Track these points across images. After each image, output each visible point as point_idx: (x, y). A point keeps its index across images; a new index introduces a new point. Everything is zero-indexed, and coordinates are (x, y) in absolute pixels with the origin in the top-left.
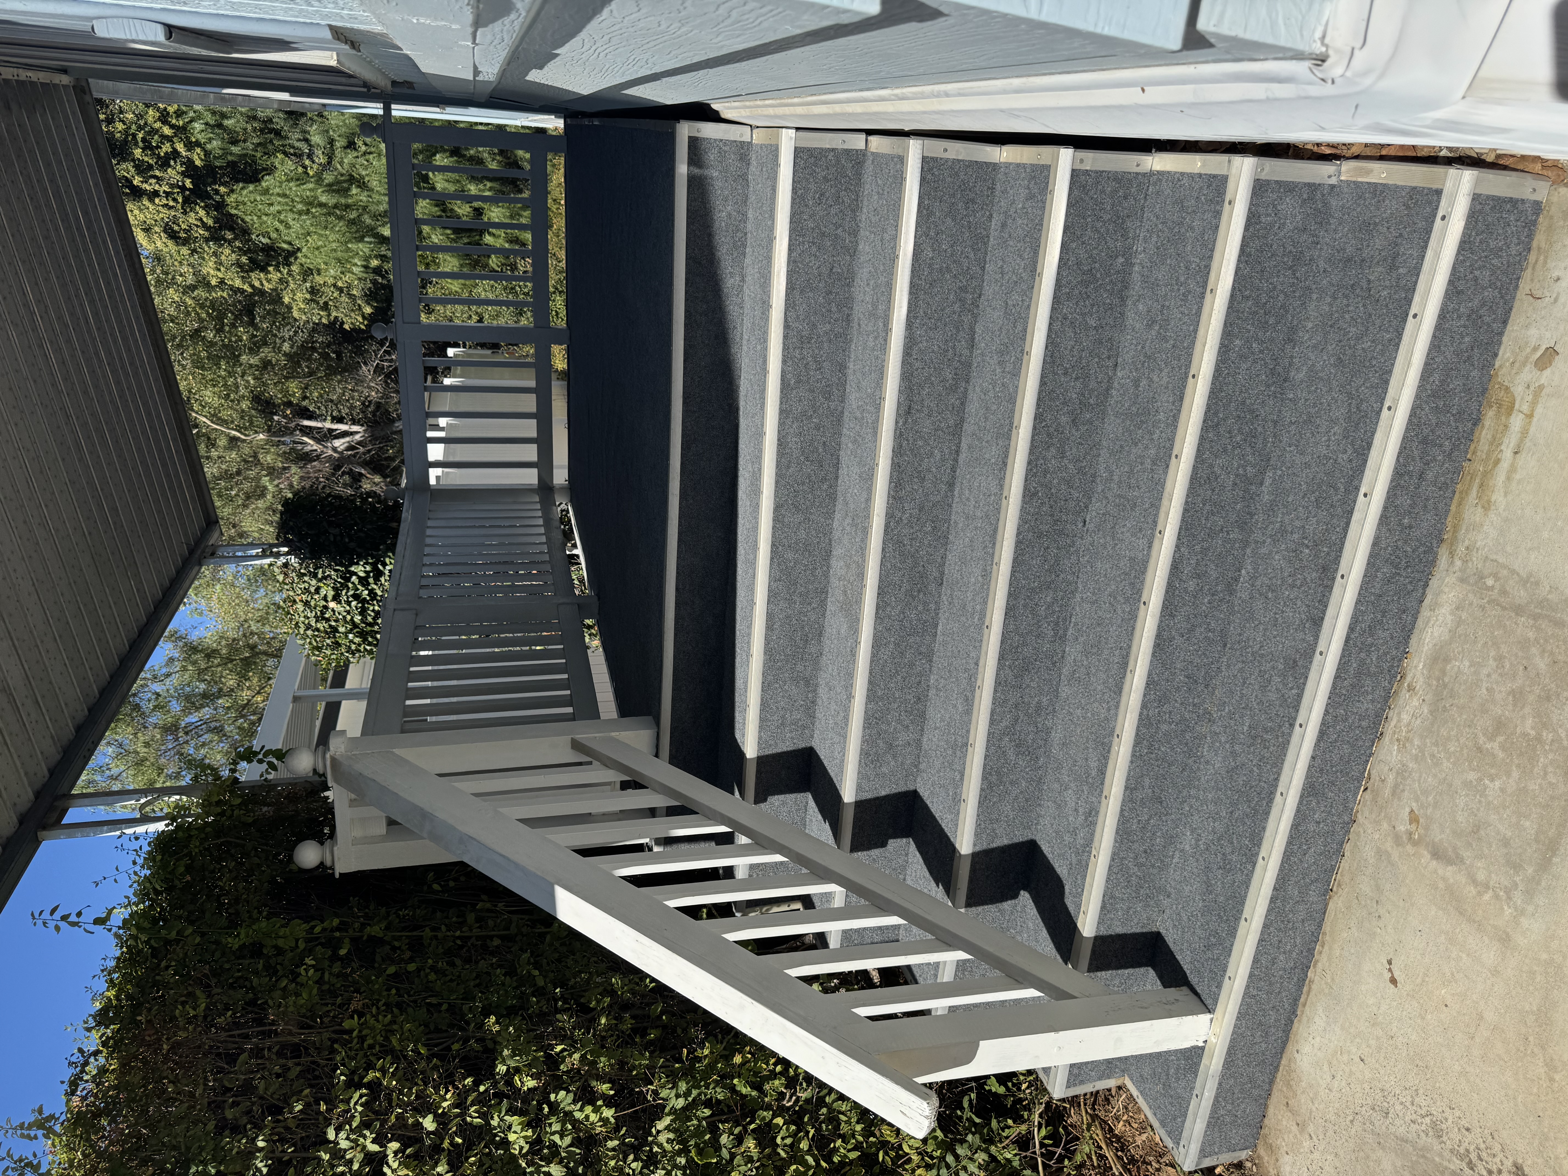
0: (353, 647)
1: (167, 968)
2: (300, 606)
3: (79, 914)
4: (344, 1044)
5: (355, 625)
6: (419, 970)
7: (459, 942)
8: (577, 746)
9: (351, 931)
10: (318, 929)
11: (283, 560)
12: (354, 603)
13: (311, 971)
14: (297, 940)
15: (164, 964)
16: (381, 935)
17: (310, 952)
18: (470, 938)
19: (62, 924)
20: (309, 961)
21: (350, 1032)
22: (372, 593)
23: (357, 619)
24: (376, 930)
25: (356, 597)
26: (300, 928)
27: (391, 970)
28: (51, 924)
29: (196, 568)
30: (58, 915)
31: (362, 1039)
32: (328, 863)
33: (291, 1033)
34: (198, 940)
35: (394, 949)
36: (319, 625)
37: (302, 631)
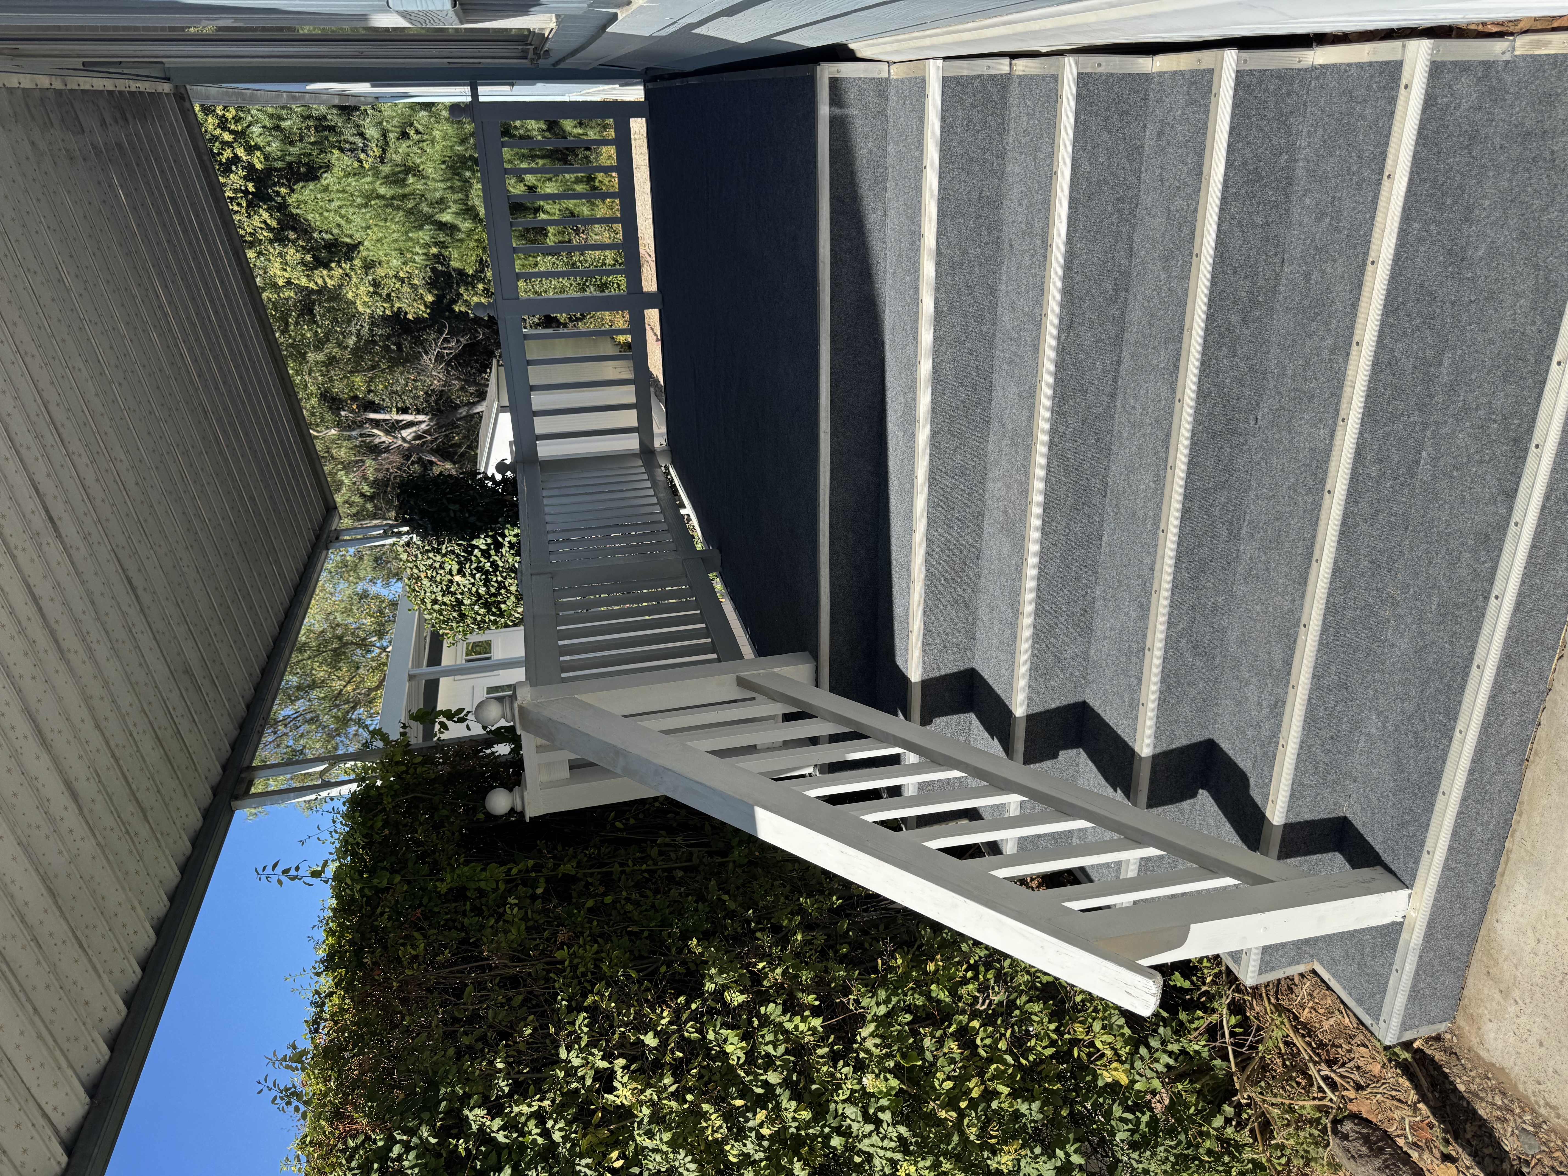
0: (479, 618)
1: (382, 914)
2: (426, 582)
3: (297, 869)
4: (559, 972)
5: (479, 597)
6: (614, 902)
7: (646, 875)
8: (742, 683)
9: (545, 871)
10: (514, 871)
11: (405, 538)
12: (478, 576)
13: (516, 909)
14: (497, 882)
15: (379, 910)
16: (573, 873)
17: (509, 892)
18: (655, 871)
19: (284, 878)
20: (512, 900)
21: (562, 962)
22: (494, 565)
23: (482, 590)
24: (568, 868)
25: (479, 569)
26: (497, 871)
27: (590, 903)
28: (274, 879)
29: (324, 552)
30: (279, 870)
31: (574, 968)
32: (519, 808)
33: (506, 966)
34: (405, 887)
35: (588, 884)
36: (445, 599)
37: (429, 606)
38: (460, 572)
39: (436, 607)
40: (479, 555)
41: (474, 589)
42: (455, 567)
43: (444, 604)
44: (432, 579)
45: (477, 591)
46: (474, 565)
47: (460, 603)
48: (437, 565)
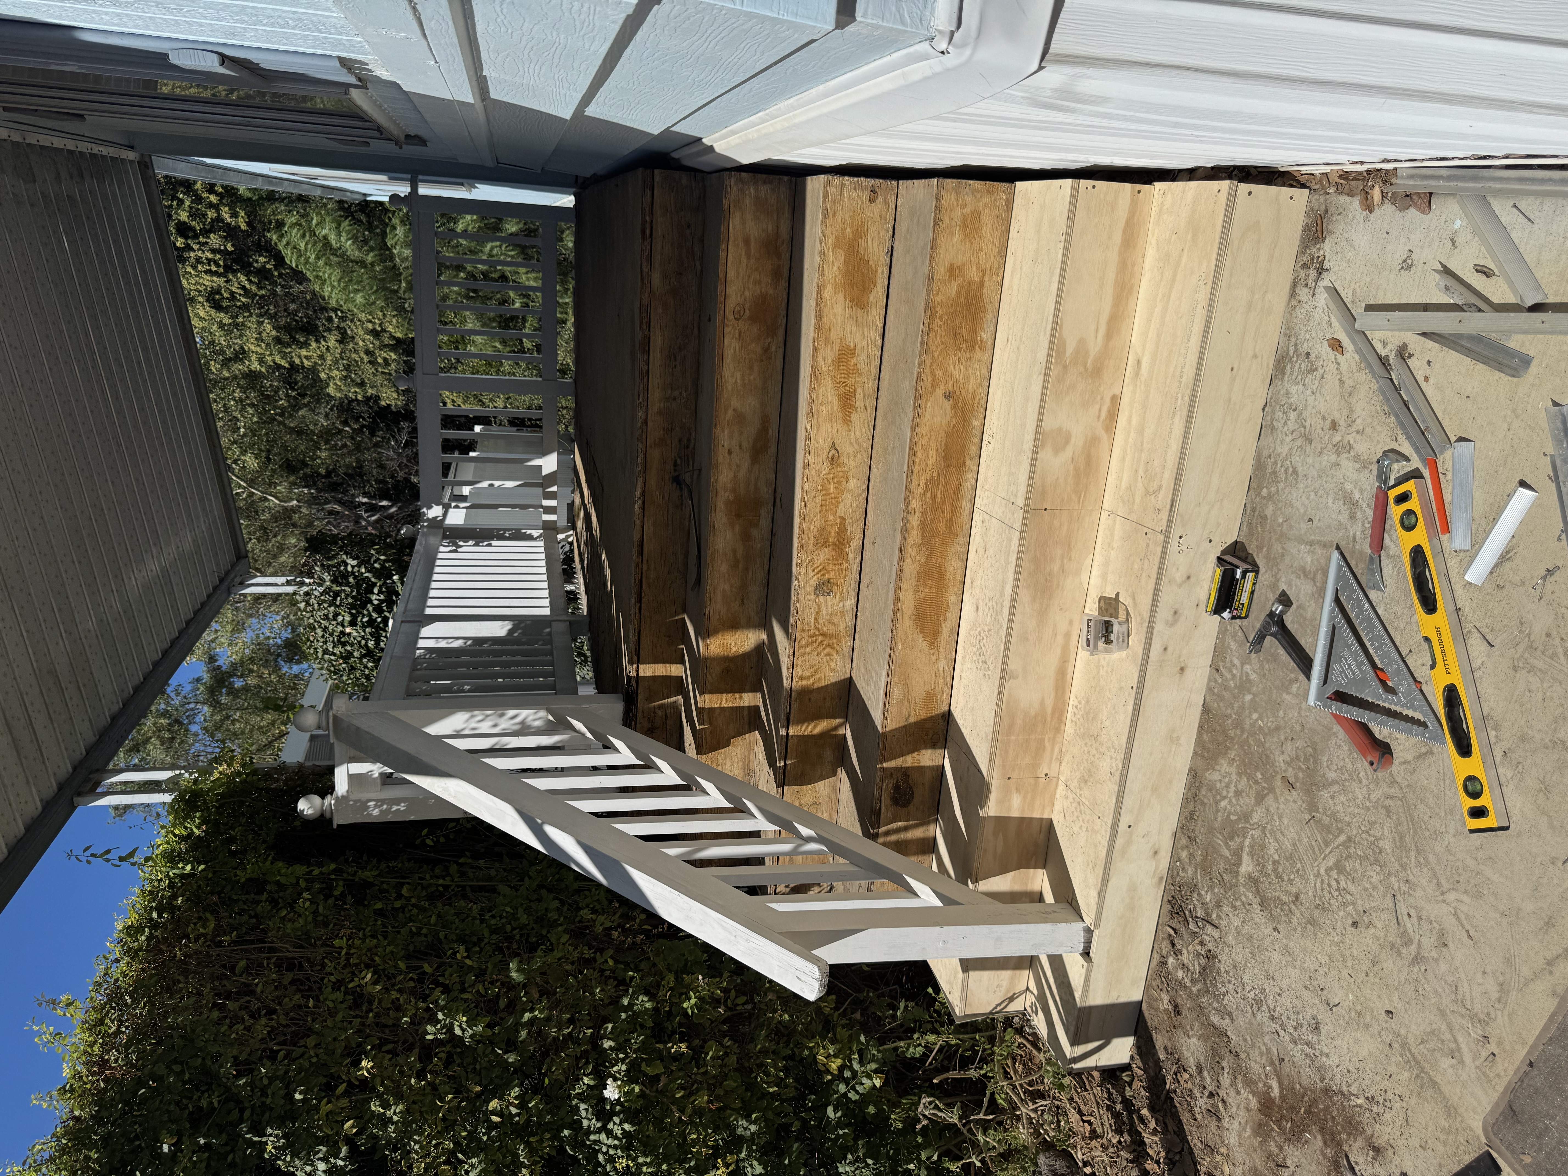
0: (367, 672)
2: (319, 632)
5: (369, 650)
9: (345, 875)
10: (316, 872)
11: (305, 589)
12: (368, 629)
13: (308, 903)
14: (298, 880)
16: (371, 880)
17: (308, 888)
20: (306, 895)
23: (371, 644)
25: (370, 623)
26: (300, 870)
27: (379, 905)
31: (349, 957)
32: (327, 814)
33: (287, 950)
36: (337, 651)
37: (320, 655)
38: (353, 624)
39: (327, 657)
40: (371, 609)
41: (363, 642)
42: (348, 618)
43: (334, 654)
44: (325, 629)
45: (366, 645)
46: (365, 619)
47: (350, 654)
48: (331, 616)
